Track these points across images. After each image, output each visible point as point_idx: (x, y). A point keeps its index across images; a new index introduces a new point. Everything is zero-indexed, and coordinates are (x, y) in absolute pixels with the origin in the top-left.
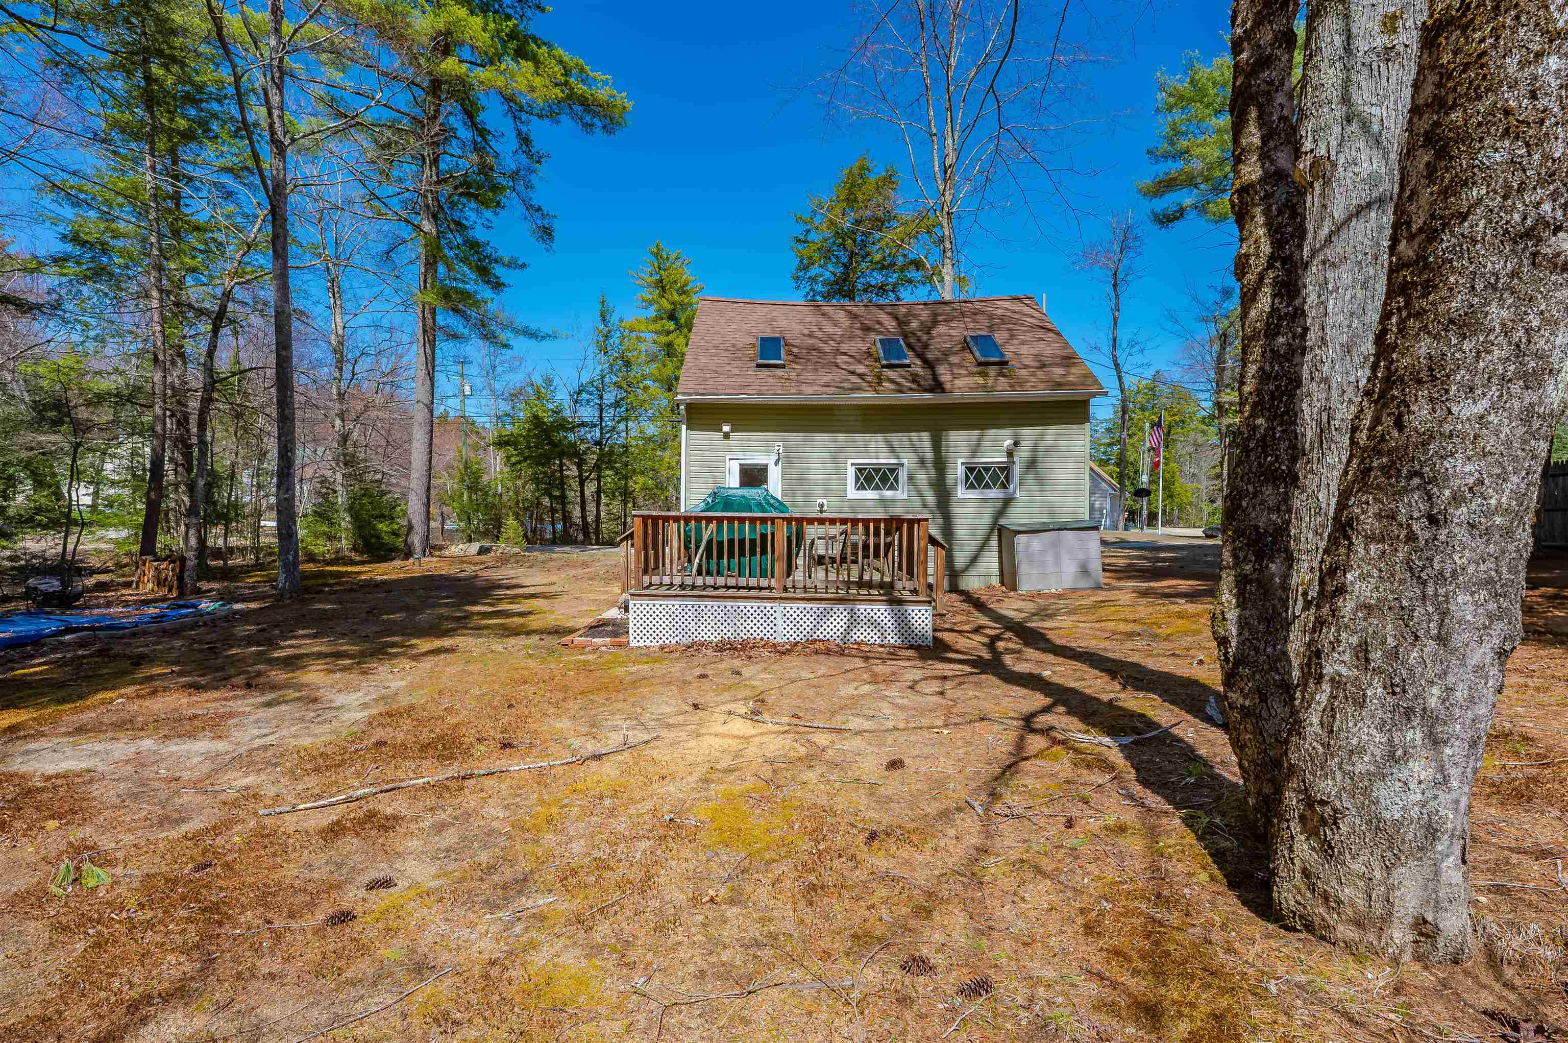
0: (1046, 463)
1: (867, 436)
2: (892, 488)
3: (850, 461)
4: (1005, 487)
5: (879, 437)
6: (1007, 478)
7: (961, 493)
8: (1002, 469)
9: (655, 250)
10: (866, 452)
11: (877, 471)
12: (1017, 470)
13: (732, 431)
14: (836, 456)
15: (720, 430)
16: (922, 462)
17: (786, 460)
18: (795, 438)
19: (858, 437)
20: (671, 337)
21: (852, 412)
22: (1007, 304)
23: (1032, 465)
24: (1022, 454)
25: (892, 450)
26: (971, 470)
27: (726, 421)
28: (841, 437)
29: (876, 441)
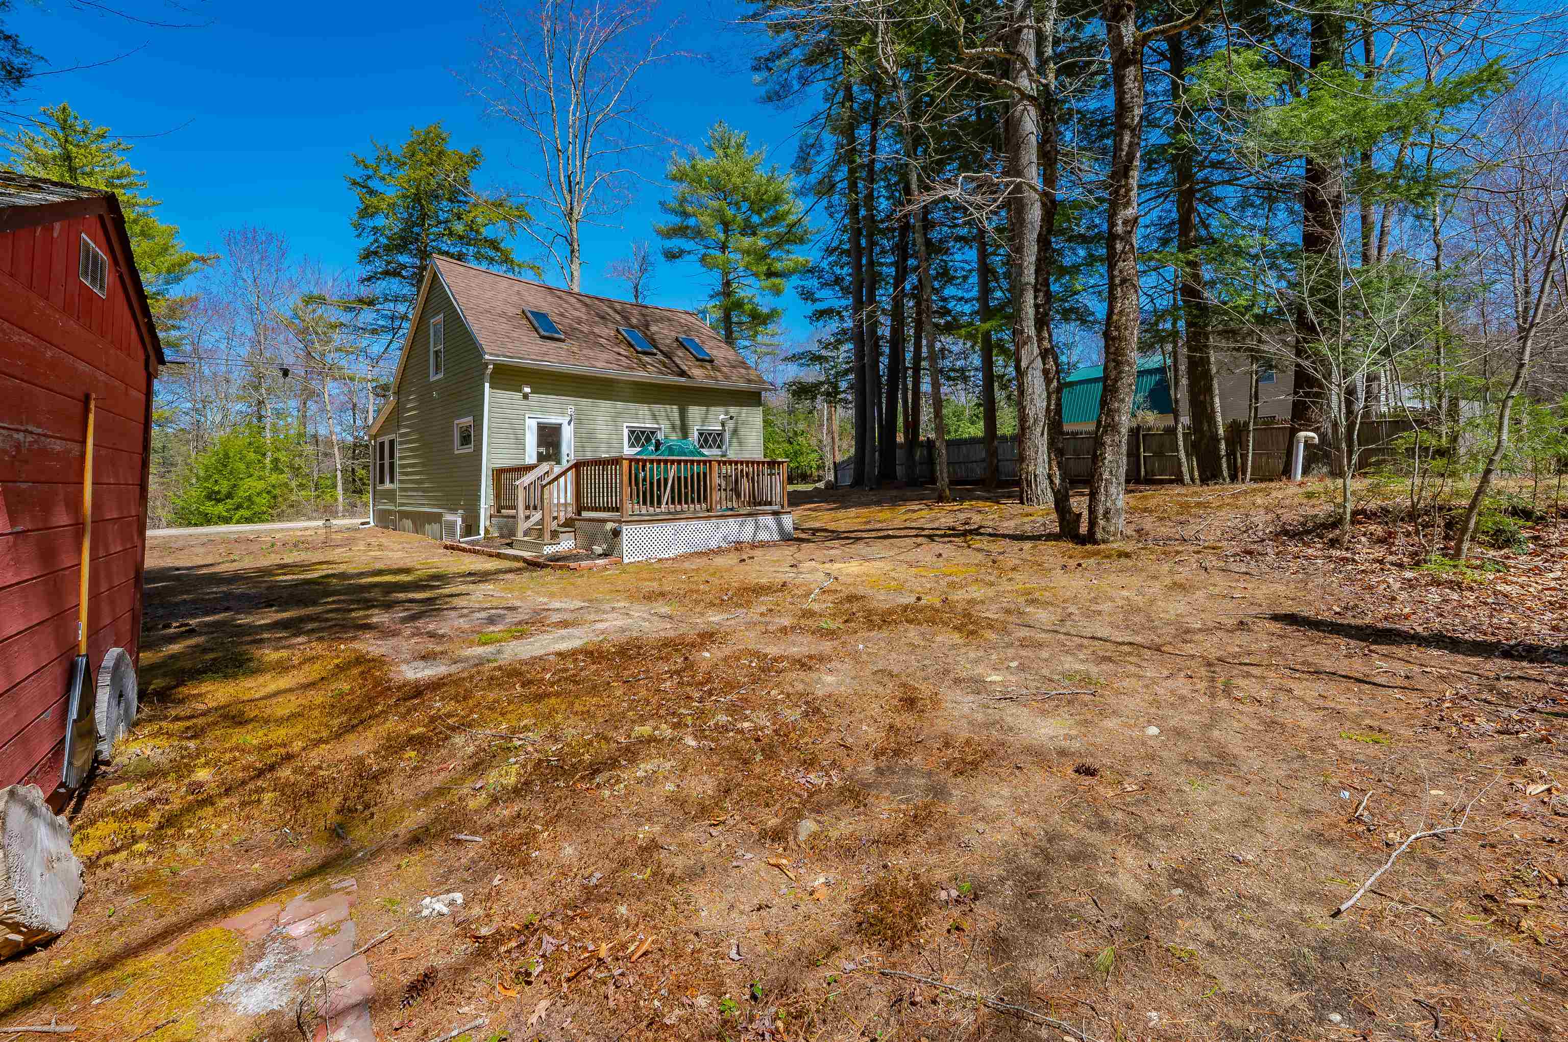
0: (742, 431)
1: (637, 406)
3: (625, 425)
4: (720, 447)
5: (645, 407)
6: (721, 441)
8: (719, 435)
10: (636, 417)
11: (643, 433)
12: (727, 436)
13: (532, 392)
14: (616, 418)
15: (522, 391)
16: (673, 427)
17: (578, 421)
18: (585, 402)
19: (631, 405)
22: (683, 316)
23: (735, 431)
24: (730, 425)
25: (654, 417)
26: (701, 434)
27: (527, 384)
28: (619, 404)
29: (643, 410)
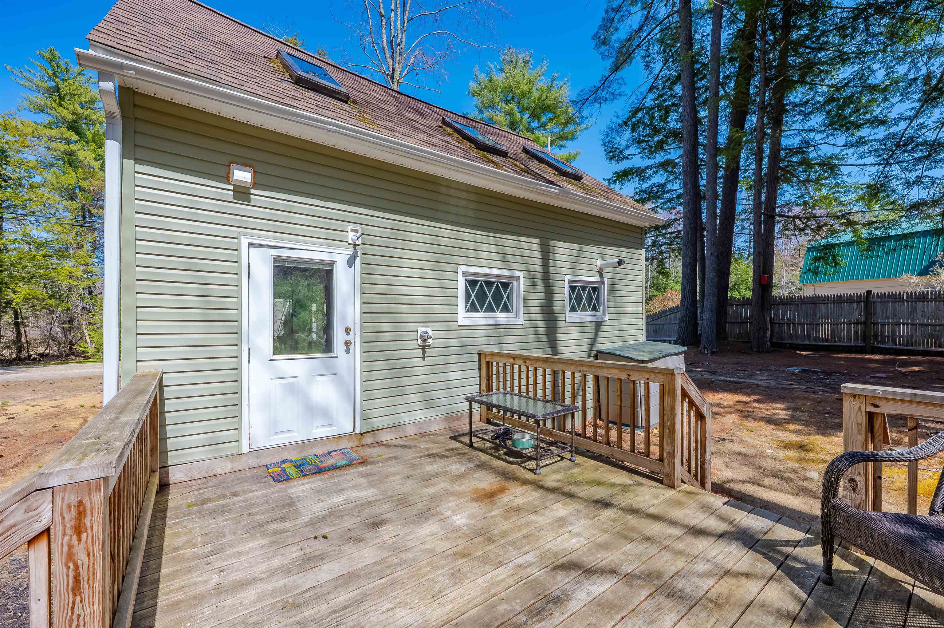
0: (621, 286)
1: (479, 235)
2: (506, 309)
3: (460, 269)
4: (594, 309)
5: (491, 238)
6: (598, 299)
7: (569, 317)
8: (595, 290)
9: (48, 55)
10: (478, 257)
11: (489, 285)
12: (604, 293)
13: (256, 185)
14: (440, 260)
15: (227, 178)
17: (366, 258)
18: (378, 220)
19: (467, 234)
20: (73, 147)
21: (464, 195)
23: (612, 287)
24: (609, 276)
25: (506, 258)
26: (572, 288)
27: (244, 164)
28: (446, 230)
29: (489, 243)
